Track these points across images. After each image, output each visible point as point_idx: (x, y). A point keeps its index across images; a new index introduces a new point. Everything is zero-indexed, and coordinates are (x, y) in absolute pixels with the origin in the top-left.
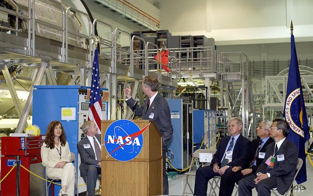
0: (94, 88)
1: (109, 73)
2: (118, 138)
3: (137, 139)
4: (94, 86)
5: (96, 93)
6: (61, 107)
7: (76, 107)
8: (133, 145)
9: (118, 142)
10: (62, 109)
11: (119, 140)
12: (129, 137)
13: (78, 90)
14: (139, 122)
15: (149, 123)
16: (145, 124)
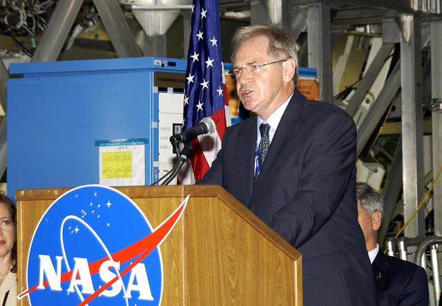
0: (198, 63)
1: (409, 11)
2: (72, 264)
3: (139, 271)
4: (195, 57)
5: (205, 84)
6: (98, 143)
7: (146, 141)
8: (127, 295)
9: (74, 282)
10: (103, 150)
11: (78, 277)
12: (111, 262)
13: (152, 75)
14: (148, 197)
15: (185, 197)
16: (172, 205)
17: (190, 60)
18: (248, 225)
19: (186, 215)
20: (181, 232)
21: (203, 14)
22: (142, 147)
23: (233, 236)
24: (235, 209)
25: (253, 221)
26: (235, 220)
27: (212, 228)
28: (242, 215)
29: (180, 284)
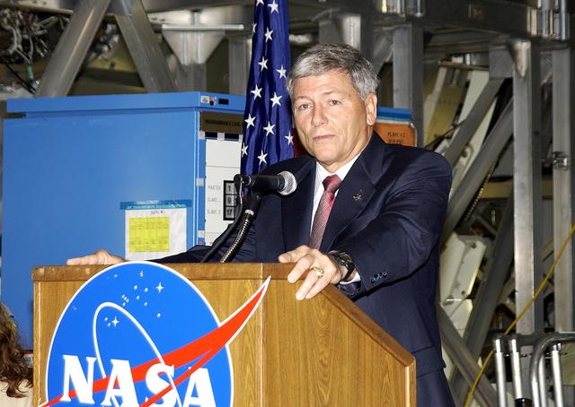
0: (260, 101)
4: (257, 92)
6: (124, 206)
7: (188, 203)
9: (111, 393)
10: (130, 214)
11: (116, 386)
12: (162, 367)
13: (197, 115)
14: (214, 278)
15: (265, 279)
16: (245, 290)
17: (250, 96)
18: (346, 318)
19: (265, 303)
20: (259, 327)
21: (268, 35)
22: (183, 212)
23: (327, 333)
24: (329, 297)
25: (353, 313)
26: (330, 310)
27: (299, 322)
28: (338, 304)
29: (256, 397)
